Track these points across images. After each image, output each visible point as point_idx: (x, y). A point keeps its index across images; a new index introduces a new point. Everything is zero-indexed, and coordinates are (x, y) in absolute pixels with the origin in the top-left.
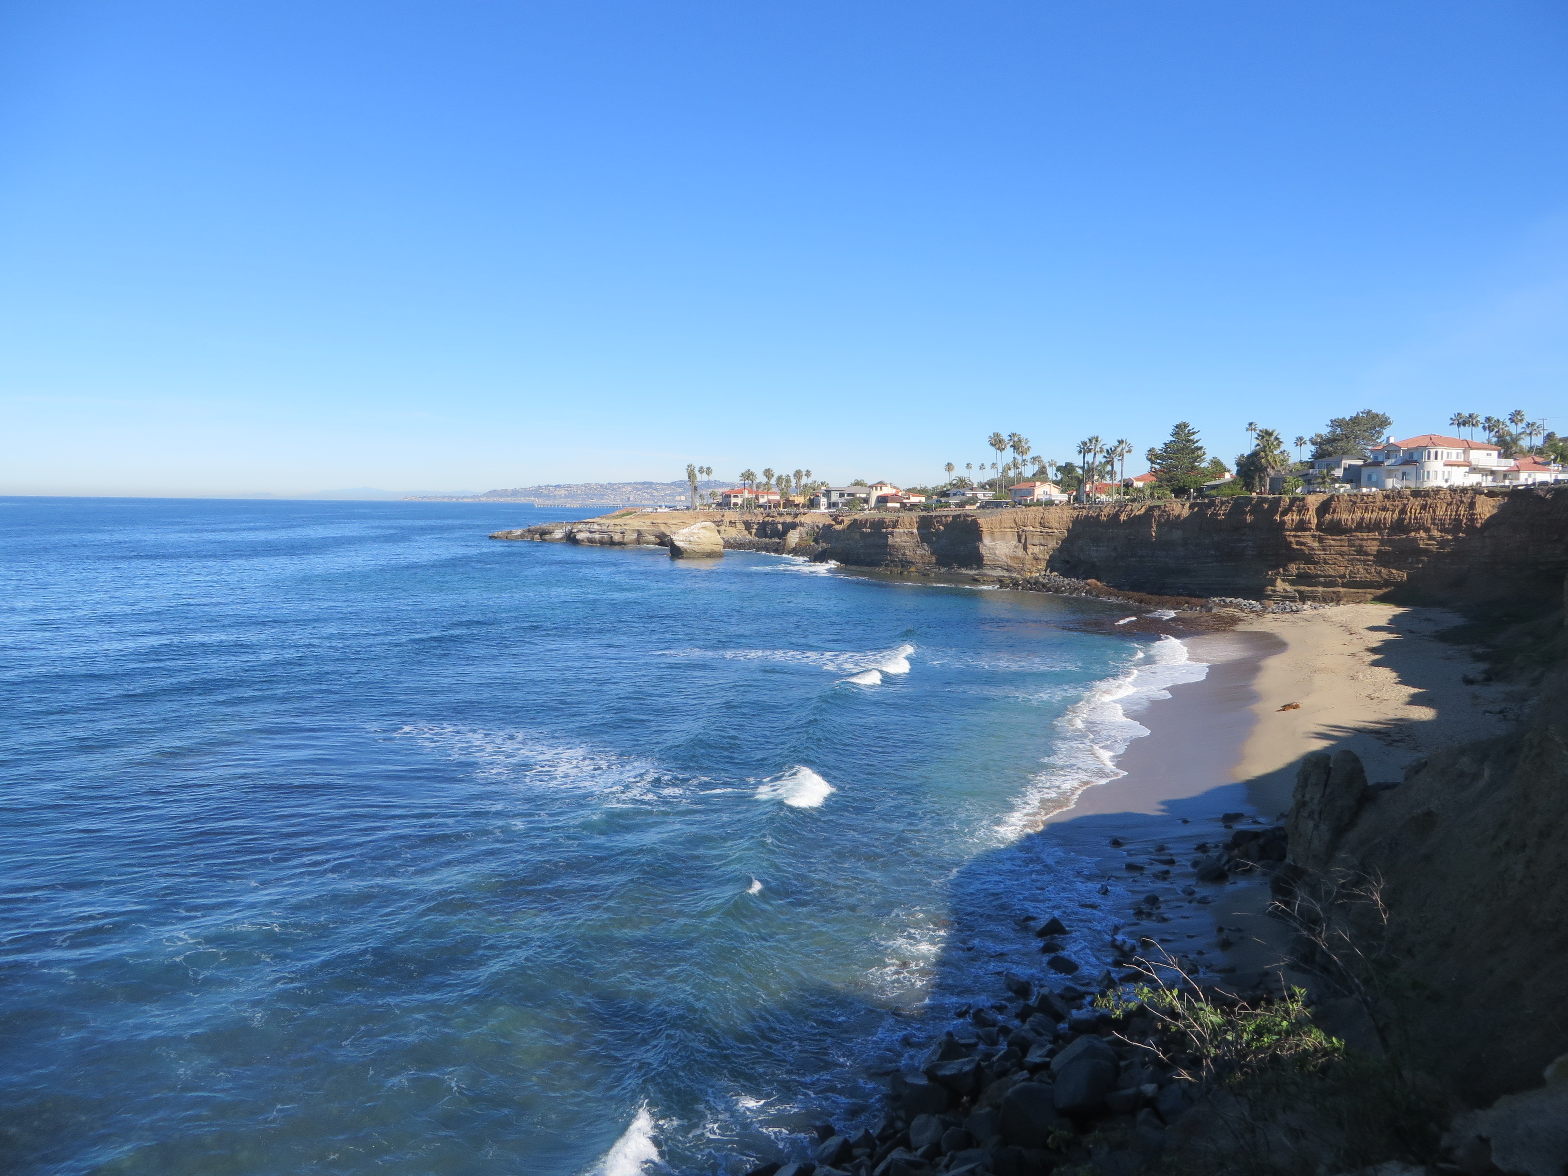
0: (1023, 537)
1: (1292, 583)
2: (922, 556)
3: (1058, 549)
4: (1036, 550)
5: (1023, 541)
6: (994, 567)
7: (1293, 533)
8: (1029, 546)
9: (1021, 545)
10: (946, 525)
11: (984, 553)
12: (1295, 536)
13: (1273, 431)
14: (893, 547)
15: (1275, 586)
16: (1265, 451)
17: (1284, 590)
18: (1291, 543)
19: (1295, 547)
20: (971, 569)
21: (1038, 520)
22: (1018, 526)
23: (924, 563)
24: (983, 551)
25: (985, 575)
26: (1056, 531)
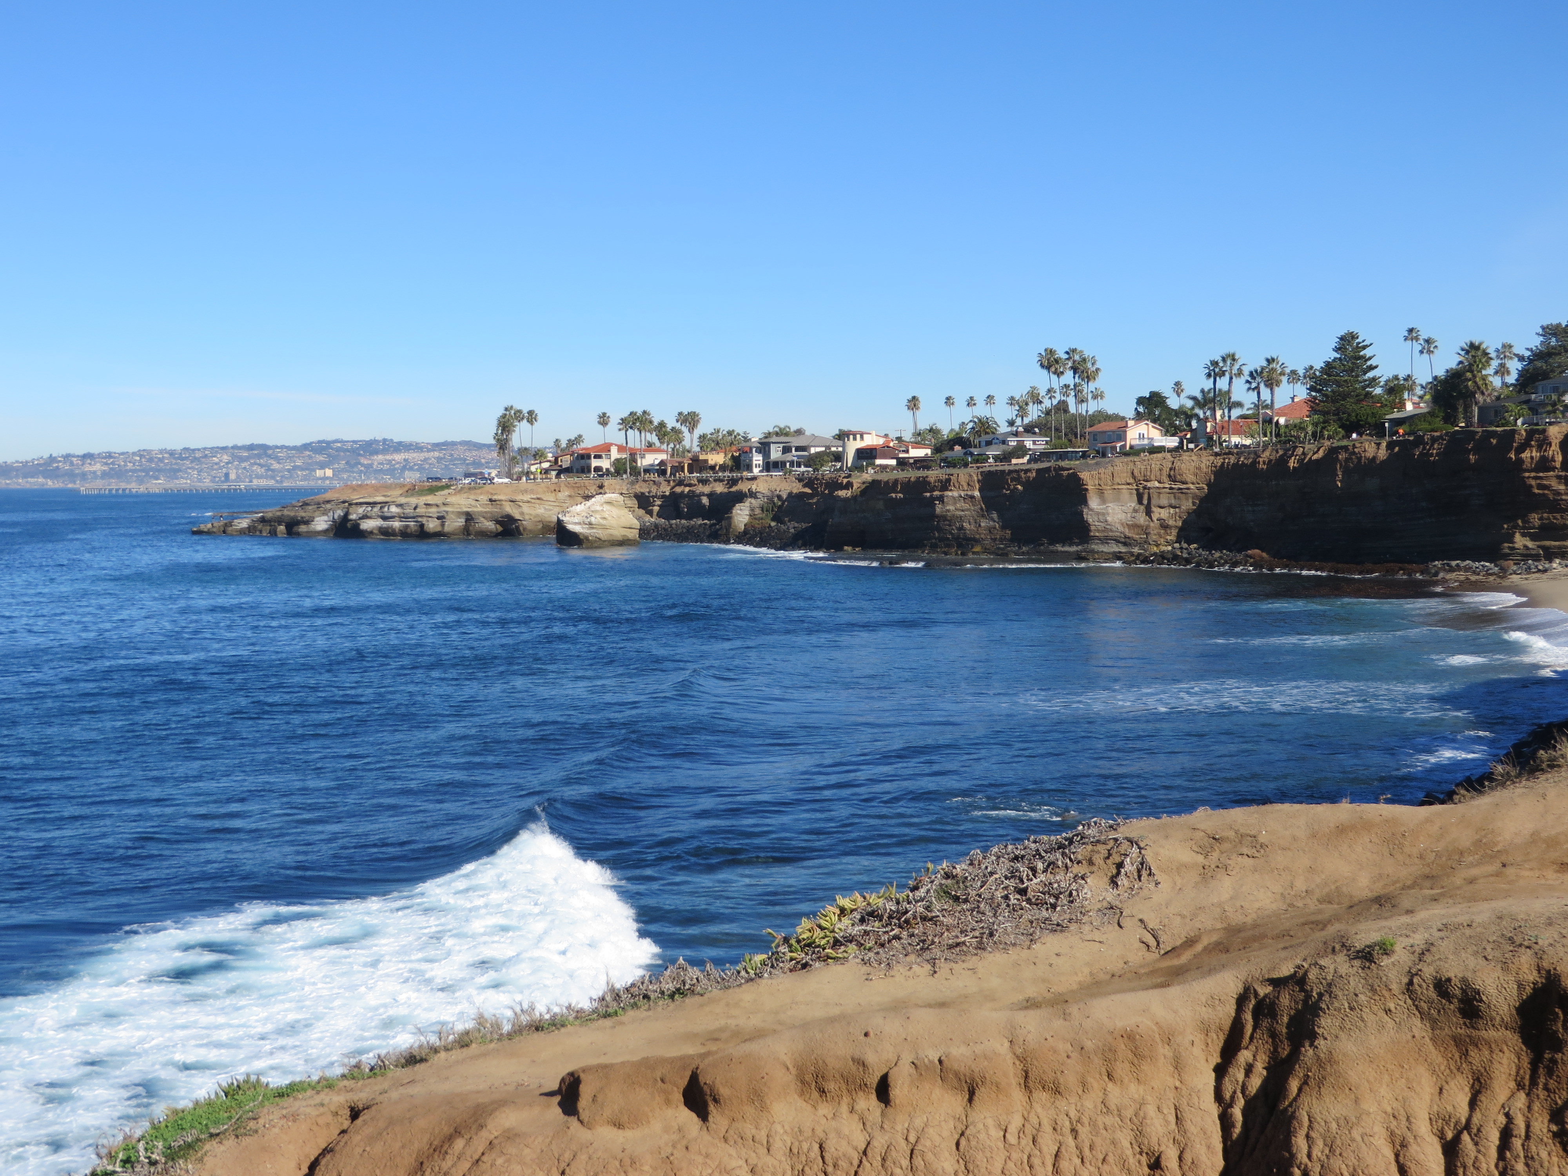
0: (1146, 497)
1: (1533, 538)
2: (990, 530)
3: (1195, 511)
4: (1164, 514)
5: (1145, 502)
6: (1105, 540)
7: (1533, 474)
8: (1154, 509)
9: (1142, 508)
10: (1027, 484)
11: (1090, 520)
12: (1535, 478)
13: (1480, 344)
14: (944, 518)
15: (1513, 542)
16: (1472, 371)
17: (1526, 547)
18: (1531, 486)
19: (1536, 491)
20: (1070, 545)
21: (1166, 471)
22: (1137, 482)
23: (994, 540)
24: (1089, 518)
25: (1093, 552)
26: (1192, 486)
